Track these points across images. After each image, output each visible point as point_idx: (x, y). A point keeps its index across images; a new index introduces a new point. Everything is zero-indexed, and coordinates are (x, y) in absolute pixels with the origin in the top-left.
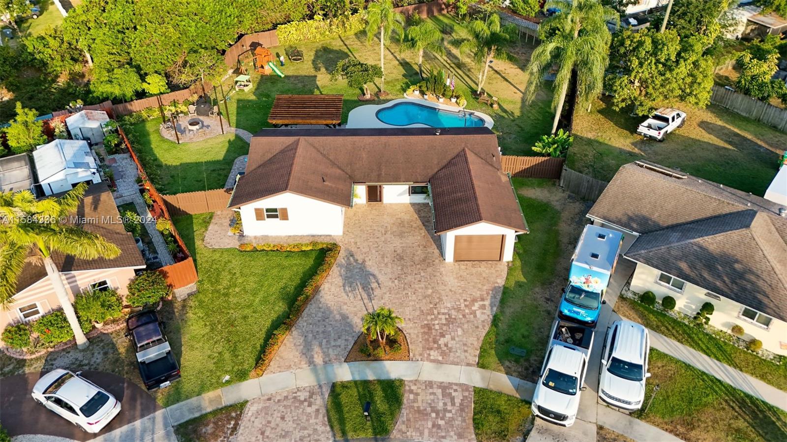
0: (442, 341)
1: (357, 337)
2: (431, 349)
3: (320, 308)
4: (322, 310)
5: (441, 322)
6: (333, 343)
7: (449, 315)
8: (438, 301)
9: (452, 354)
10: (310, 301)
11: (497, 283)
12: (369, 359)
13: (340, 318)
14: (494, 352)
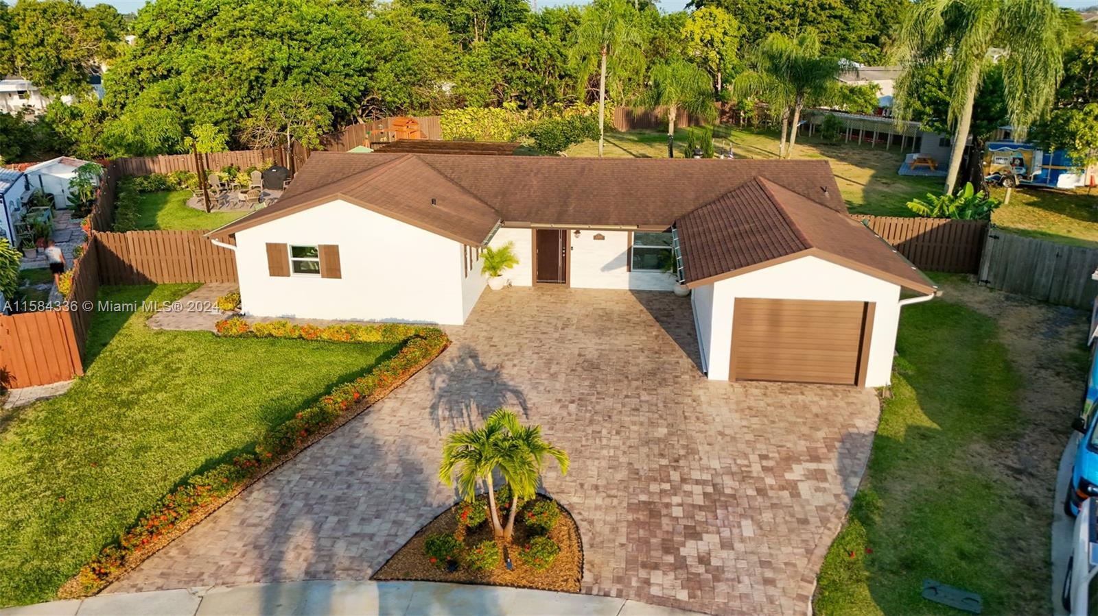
0: (690, 549)
1: (430, 516)
2: (656, 567)
3: (353, 447)
4: (356, 451)
5: (689, 500)
6: (354, 527)
7: (714, 486)
8: (682, 452)
9: (722, 587)
10: (334, 430)
11: (854, 426)
12: (451, 577)
13: (399, 470)
14: (867, 593)
